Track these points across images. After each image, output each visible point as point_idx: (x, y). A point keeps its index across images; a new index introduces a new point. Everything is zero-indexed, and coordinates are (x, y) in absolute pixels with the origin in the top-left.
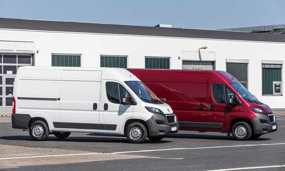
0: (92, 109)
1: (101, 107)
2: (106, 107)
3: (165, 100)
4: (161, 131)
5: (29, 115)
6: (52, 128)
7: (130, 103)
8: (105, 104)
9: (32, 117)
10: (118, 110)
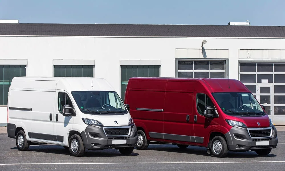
0: (49, 120)
2: (57, 118)
3: (162, 111)
5: (15, 124)
6: (28, 138)
8: (56, 115)
9: (17, 127)
10: (64, 121)
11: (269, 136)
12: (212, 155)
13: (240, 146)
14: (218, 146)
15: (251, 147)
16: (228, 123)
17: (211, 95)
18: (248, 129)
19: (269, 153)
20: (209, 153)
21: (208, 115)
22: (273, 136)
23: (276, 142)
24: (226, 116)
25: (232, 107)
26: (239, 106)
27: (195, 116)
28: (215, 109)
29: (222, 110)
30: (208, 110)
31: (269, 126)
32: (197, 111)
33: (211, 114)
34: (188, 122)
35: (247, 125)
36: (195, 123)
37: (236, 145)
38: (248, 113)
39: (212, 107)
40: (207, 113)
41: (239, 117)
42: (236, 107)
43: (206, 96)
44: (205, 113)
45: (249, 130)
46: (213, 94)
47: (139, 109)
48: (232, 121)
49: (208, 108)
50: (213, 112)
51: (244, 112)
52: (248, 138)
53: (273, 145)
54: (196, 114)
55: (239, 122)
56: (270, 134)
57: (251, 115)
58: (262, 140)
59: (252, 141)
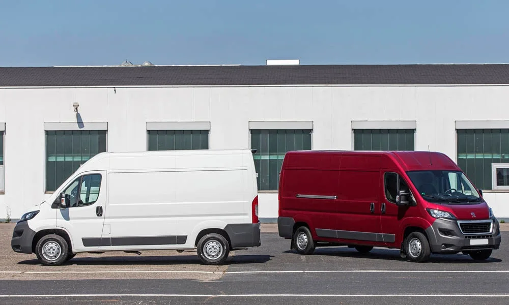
11: (489, 231)
12: (408, 259)
13: (447, 246)
14: (416, 246)
15: (463, 248)
16: (430, 214)
17: (405, 174)
18: (459, 222)
19: (490, 255)
20: (402, 256)
21: (402, 202)
22: (494, 232)
23: (499, 240)
24: (427, 205)
25: (435, 192)
26: (446, 190)
27: (383, 204)
28: (410, 194)
29: (422, 195)
30: (403, 195)
31: (487, 218)
32: (386, 198)
33: (405, 200)
34: (372, 213)
35: (456, 216)
36: (383, 214)
37: (440, 244)
38: (458, 200)
39: (407, 191)
40: (400, 200)
41: (446, 205)
42: (440, 192)
43: (398, 176)
44: (397, 200)
45: (460, 224)
46: (408, 173)
47: (300, 196)
48: (436, 211)
49: (402, 192)
50: (408, 198)
51: (452, 198)
52: (458, 234)
53: (494, 244)
54: (384, 201)
55: (445, 212)
56: (489, 229)
57: (462, 203)
58: (479, 237)
59: (463, 239)
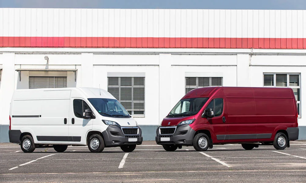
0: (64, 123)
1: (69, 121)
2: (73, 121)
4: (116, 141)
5: (20, 130)
6: (36, 141)
7: (90, 117)
8: (72, 119)
9: (22, 133)
